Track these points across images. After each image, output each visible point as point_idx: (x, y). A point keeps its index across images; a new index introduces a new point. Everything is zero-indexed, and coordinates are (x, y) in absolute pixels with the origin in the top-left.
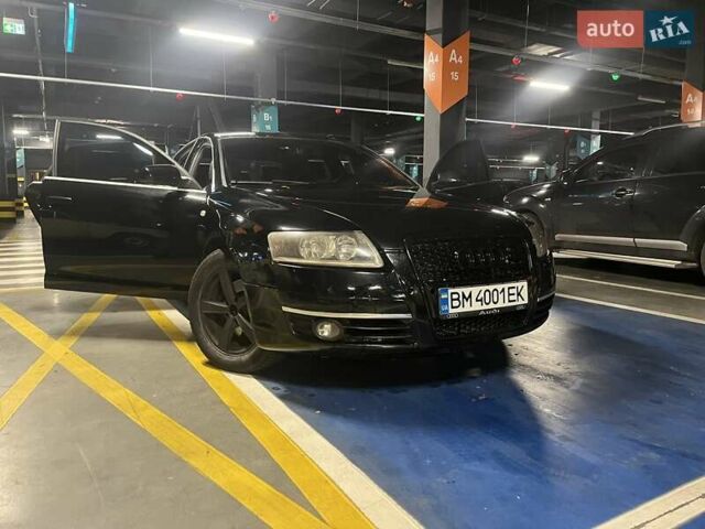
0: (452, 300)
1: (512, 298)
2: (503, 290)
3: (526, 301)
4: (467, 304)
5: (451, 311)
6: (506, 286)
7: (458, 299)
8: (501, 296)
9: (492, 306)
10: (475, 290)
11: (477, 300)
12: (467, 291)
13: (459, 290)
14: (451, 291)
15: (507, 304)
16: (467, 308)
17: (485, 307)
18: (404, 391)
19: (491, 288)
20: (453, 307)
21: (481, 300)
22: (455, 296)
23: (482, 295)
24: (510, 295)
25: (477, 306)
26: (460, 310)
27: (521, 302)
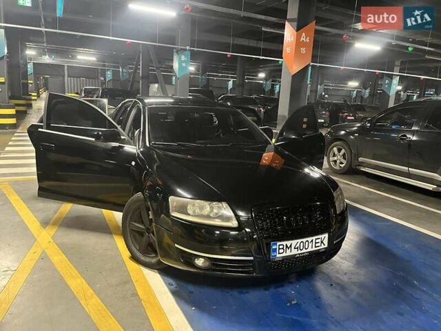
0: (279, 249)
1: (317, 245)
2: (312, 241)
3: (326, 246)
4: (288, 251)
5: (278, 256)
6: (314, 238)
7: (283, 248)
8: (310, 245)
9: (304, 251)
10: (294, 242)
11: (295, 248)
12: (288, 243)
13: (284, 243)
14: (279, 243)
15: (314, 249)
16: (288, 253)
17: (300, 252)
18: (248, 293)
19: (304, 240)
20: (279, 253)
21: (297, 248)
22: (281, 247)
23: (298, 245)
24: (316, 243)
25: (294, 252)
26: (284, 255)
27: (323, 246)
